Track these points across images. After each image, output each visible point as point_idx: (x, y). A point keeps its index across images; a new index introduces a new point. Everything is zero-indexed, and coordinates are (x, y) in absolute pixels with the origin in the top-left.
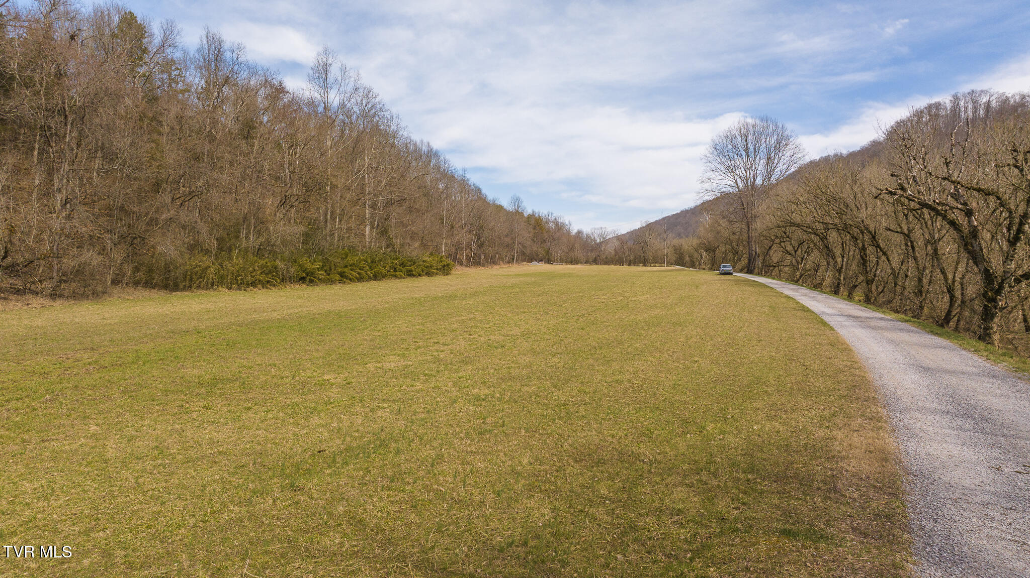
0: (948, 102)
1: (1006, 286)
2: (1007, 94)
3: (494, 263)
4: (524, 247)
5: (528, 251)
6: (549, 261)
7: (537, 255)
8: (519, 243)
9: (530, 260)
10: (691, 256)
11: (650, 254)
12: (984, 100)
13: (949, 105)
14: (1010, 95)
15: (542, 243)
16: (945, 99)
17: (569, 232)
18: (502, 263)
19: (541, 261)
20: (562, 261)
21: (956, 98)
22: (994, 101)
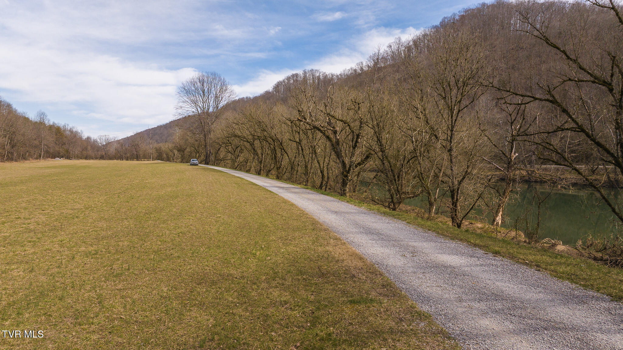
0: (301, 74)
1: (352, 169)
2: (326, 73)
3: (24, 158)
4: (49, 148)
5: (51, 151)
6: (68, 158)
7: (59, 153)
8: (44, 145)
9: (54, 156)
10: (167, 154)
11: (141, 153)
12: (317, 75)
13: (302, 76)
14: (328, 74)
15: (62, 145)
16: (300, 72)
17: (81, 138)
18: (31, 159)
19: (62, 157)
20: (78, 157)
21: (305, 72)
22: (321, 76)
